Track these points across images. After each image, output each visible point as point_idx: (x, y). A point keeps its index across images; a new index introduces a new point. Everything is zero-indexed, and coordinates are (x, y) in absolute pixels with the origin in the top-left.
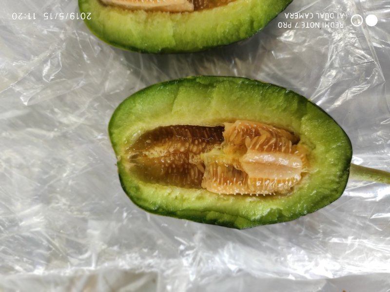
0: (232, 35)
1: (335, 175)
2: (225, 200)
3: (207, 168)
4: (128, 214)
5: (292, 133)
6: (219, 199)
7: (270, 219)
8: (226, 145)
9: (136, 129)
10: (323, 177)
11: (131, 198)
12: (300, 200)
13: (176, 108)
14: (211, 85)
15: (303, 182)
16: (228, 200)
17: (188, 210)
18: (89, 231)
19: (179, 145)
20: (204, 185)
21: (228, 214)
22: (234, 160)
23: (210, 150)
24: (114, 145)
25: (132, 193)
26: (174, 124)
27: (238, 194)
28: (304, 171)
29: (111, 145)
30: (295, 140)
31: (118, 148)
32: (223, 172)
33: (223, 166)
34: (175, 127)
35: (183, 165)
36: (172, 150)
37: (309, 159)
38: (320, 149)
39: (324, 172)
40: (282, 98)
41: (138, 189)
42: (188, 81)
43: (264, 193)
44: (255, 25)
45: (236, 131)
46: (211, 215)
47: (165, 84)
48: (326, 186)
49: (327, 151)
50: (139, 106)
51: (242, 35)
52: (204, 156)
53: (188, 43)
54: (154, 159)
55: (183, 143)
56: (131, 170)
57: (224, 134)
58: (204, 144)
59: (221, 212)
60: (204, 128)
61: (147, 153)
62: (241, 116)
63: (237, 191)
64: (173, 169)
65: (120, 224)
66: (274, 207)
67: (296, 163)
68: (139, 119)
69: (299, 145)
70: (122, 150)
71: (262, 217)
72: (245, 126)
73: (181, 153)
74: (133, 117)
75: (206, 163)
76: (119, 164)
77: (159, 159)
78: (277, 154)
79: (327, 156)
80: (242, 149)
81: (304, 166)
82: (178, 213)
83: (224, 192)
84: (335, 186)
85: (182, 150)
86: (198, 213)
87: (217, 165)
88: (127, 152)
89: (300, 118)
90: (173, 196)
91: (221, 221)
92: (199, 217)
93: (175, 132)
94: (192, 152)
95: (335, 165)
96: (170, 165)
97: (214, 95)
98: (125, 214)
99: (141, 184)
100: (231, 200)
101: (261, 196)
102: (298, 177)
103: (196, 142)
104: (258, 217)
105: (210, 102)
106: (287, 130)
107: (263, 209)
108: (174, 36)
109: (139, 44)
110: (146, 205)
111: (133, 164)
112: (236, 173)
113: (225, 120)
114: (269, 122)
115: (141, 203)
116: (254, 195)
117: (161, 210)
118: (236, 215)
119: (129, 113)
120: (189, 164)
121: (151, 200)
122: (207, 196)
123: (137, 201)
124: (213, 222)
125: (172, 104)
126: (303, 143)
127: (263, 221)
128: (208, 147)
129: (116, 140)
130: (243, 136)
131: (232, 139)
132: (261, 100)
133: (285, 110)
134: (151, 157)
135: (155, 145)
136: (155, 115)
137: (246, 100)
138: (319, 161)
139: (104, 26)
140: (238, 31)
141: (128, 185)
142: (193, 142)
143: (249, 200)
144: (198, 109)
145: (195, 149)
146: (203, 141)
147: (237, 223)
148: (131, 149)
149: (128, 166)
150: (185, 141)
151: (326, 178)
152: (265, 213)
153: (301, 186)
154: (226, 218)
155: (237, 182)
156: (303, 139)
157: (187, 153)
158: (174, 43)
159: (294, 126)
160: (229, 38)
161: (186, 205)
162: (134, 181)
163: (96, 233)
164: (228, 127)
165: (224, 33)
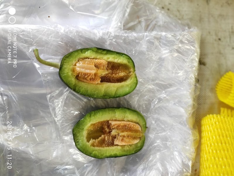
1: (65, 65)
3: (106, 68)
4: (132, 52)
5: (77, 79)
6: (102, 58)
7: (85, 50)
8: (100, 76)
9: (129, 82)
10: (69, 64)
11: (131, 59)
12: (75, 57)
13: (115, 89)
14: (104, 96)
15: (75, 63)
16: (99, 57)
17: (112, 54)
18: (146, 47)
19: (115, 76)
20: (107, 63)
21: (99, 53)
22: (97, 71)
24: (136, 77)
26: (116, 84)
27: (96, 59)
28: (75, 67)
30: (77, 77)
31: (135, 76)
32: (101, 67)
33: (101, 69)
34: (116, 83)
35: (113, 70)
36: (117, 75)
37: (73, 70)
38: (70, 74)
39: (68, 66)
40: (81, 91)
41: (129, 62)
42: (111, 98)
43: (87, 59)
44: (89, 115)
45: (97, 80)
46: (105, 52)
47: (119, 97)
48: (68, 61)
49: (68, 73)
50: (127, 90)
51: (93, 112)
52: (107, 72)
53: (111, 110)
54: (123, 72)
55: (113, 77)
56: (131, 69)
57: (101, 80)
58: (106, 76)
59: (101, 53)
60: (106, 82)
61: (125, 74)
62: (95, 85)
64: (117, 68)
65: (136, 49)
66: (84, 54)
67: (78, 69)
68: (127, 85)
69: (76, 75)
70: (133, 75)
71: (88, 51)
72: (94, 82)
73: (114, 74)
74: (129, 86)
75: (106, 70)
76: (135, 71)
78: (85, 72)
79: (68, 71)
80: (95, 75)
82: (115, 53)
83: (101, 60)
84: (65, 61)
85: (114, 75)
86: (109, 53)
87: (103, 69)
88: (132, 75)
89: (75, 84)
90: (117, 59)
91: (102, 50)
93: (116, 81)
94: (111, 74)
95: (65, 68)
96: (118, 70)
97: (103, 92)
98: (134, 52)
99: (128, 63)
100: (98, 57)
101: (89, 58)
102: (78, 65)
103: (109, 77)
105: (105, 90)
106: (80, 80)
108: (116, 113)
109: (127, 110)
110: (126, 57)
111: (130, 70)
112: (97, 66)
113: (100, 84)
114: (85, 83)
115: (128, 57)
116: (91, 59)
117: (121, 55)
118: (97, 52)
119: (131, 87)
120: (112, 70)
121: (124, 58)
122: (106, 59)
124: (104, 50)
125: (116, 90)
126: (75, 76)
127: (87, 49)
128: (105, 75)
129: (136, 78)
130: (95, 79)
131: (98, 78)
132: (88, 90)
133: (80, 87)
134: (124, 73)
135: (122, 77)
136: (122, 87)
137: (93, 91)
138: (70, 70)
139: (138, 117)
140: (95, 114)
141: (132, 64)
143: (93, 57)
144: (108, 88)
145: (110, 75)
146: (107, 77)
147: (96, 49)
148: (131, 76)
149: (132, 70)
150: (112, 78)
151: (68, 64)
152: (87, 53)
153: (75, 61)
154: (100, 51)
155: (96, 63)
158: (116, 110)
159: (77, 81)
160: (97, 112)
161: (113, 56)
162: (130, 65)
163: (144, 46)
164: (99, 82)
165: (99, 113)
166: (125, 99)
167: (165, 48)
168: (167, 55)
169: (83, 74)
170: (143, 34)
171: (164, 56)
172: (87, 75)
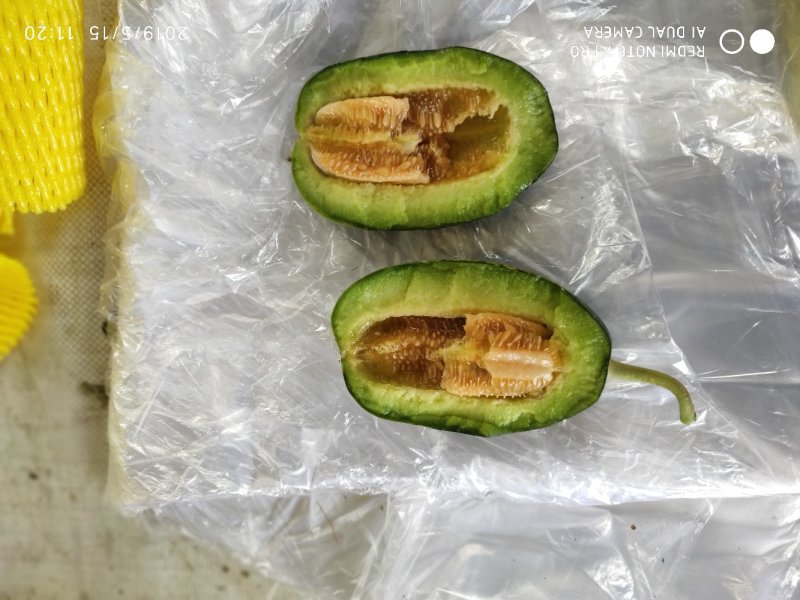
0: (475, 212)
1: (591, 375)
2: (467, 403)
3: (446, 366)
4: (352, 420)
5: (545, 326)
6: (461, 401)
7: (521, 425)
8: (468, 339)
9: (364, 321)
10: (578, 376)
11: (359, 401)
12: (554, 402)
13: (410, 296)
14: (451, 271)
15: (557, 382)
16: (471, 403)
17: (426, 414)
18: (303, 441)
19: (414, 338)
20: (443, 385)
21: (472, 419)
22: (478, 357)
23: (450, 345)
24: (338, 339)
25: (360, 395)
26: (408, 314)
27: (483, 397)
28: (555, 370)
29: (333, 338)
30: (547, 333)
31: (342, 343)
32: (465, 370)
33: (465, 363)
34: (409, 317)
35: (418, 362)
36: (405, 344)
37: (561, 356)
38: (574, 345)
39: (579, 371)
40: (532, 287)
41: (366, 389)
42: (424, 265)
43: (514, 395)
44: (501, 201)
45: (478, 326)
46: (452, 421)
47: (397, 268)
48: (582, 387)
49: (582, 348)
50: (369, 294)
51: (487, 212)
52: (443, 352)
53: (423, 219)
54: (384, 355)
55: (419, 337)
56: (358, 367)
57: (465, 327)
58: (443, 338)
59: (465, 417)
60: (443, 319)
61: (377, 348)
62: (485, 307)
63: (481, 393)
64: (406, 366)
65: (340, 434)
66: (525, 411)
67: (546, 362)
68: (367, 308)
69: (551, 340)
70: (348, 345)
71: (512, 423)
72: (487, 320)
73: (416, 348)
74: (360, 307)
75: (445, 359)
76: (343, 360)
77: (390, 355)
78: (523, 353)
79: (582, 353)
80: (485, 344)
81: (556, 365)
82: (414, 418)
83: (466, 393)
84: (591, 387)
85: (418, 344)
86: (437, 419)
87: (458, 363)
88: (353, 347)
89: (554, 308)
90: (408, 398)
91: (463, 427)
92: (439, 423)
93: (409, 322)
94: (429, 346)
95: (590, 363)
96: (404, 362)
97: (454, 282)
98: (347, 421)
99: (370, 384)
100: (475, 403)
101: (509, 398)
102: (548, 377)
103: (434, 335)
104: (507, 422)
105: (449, 289)
106: (536, 322)
107: (512, 414)
108: (406, 211)
109: (365, 220)
110: (376, 408)
111: (360, 361)
112: (480, 372)
113: (467, 311)
114: (518, 313)
115: (370, 407)
116: (501, 397)
117: (393, 415)
118: (481, 420)
119: (355, 303)
120: (425, 360)
121: (382, 403)
122: (447, 397)
123: (365, 404)
124: (454, 429)
125: (406, 291)
126: (557, 338)
127: (513, 428)
128: (448, 341)
129: (340, 334)
130: (486, 330)
131: (474, 333)
132: (508, 289)
133: (536, 300)
134: (381, 352)
135: (386, 338)
136: (386, 303)
137: (491, 288)
138: (573, 358)
139: (324, 197)
140: (481, 206)
141: (354, 385)
142: (430, 335)
143: (495, 402)
144: (436, 297)
145: (432, 344)
146: (442, 334)
147: (482, 430)
148: (358, 343)
149: (354, 363)
150: (421, 333)
151: (582, 378)
152: (515, 417)
153: (554, 387)
154: (470, 424)
155: (481, 382)
156: (556, 333)
157: (423, 348)
158: (407, 220)
159: (547, 318)
160: (472, 214)
161: (422, 409)
162: (361, 381)
163: (312, 444)
164: (470, 320)
165: (465, 209)
166: (372, 258)
167: (235, 443)
168: (228, 418)
169: (530, 346)
170: (315, 487)
171: (238, 413)
172: (516, 344)
